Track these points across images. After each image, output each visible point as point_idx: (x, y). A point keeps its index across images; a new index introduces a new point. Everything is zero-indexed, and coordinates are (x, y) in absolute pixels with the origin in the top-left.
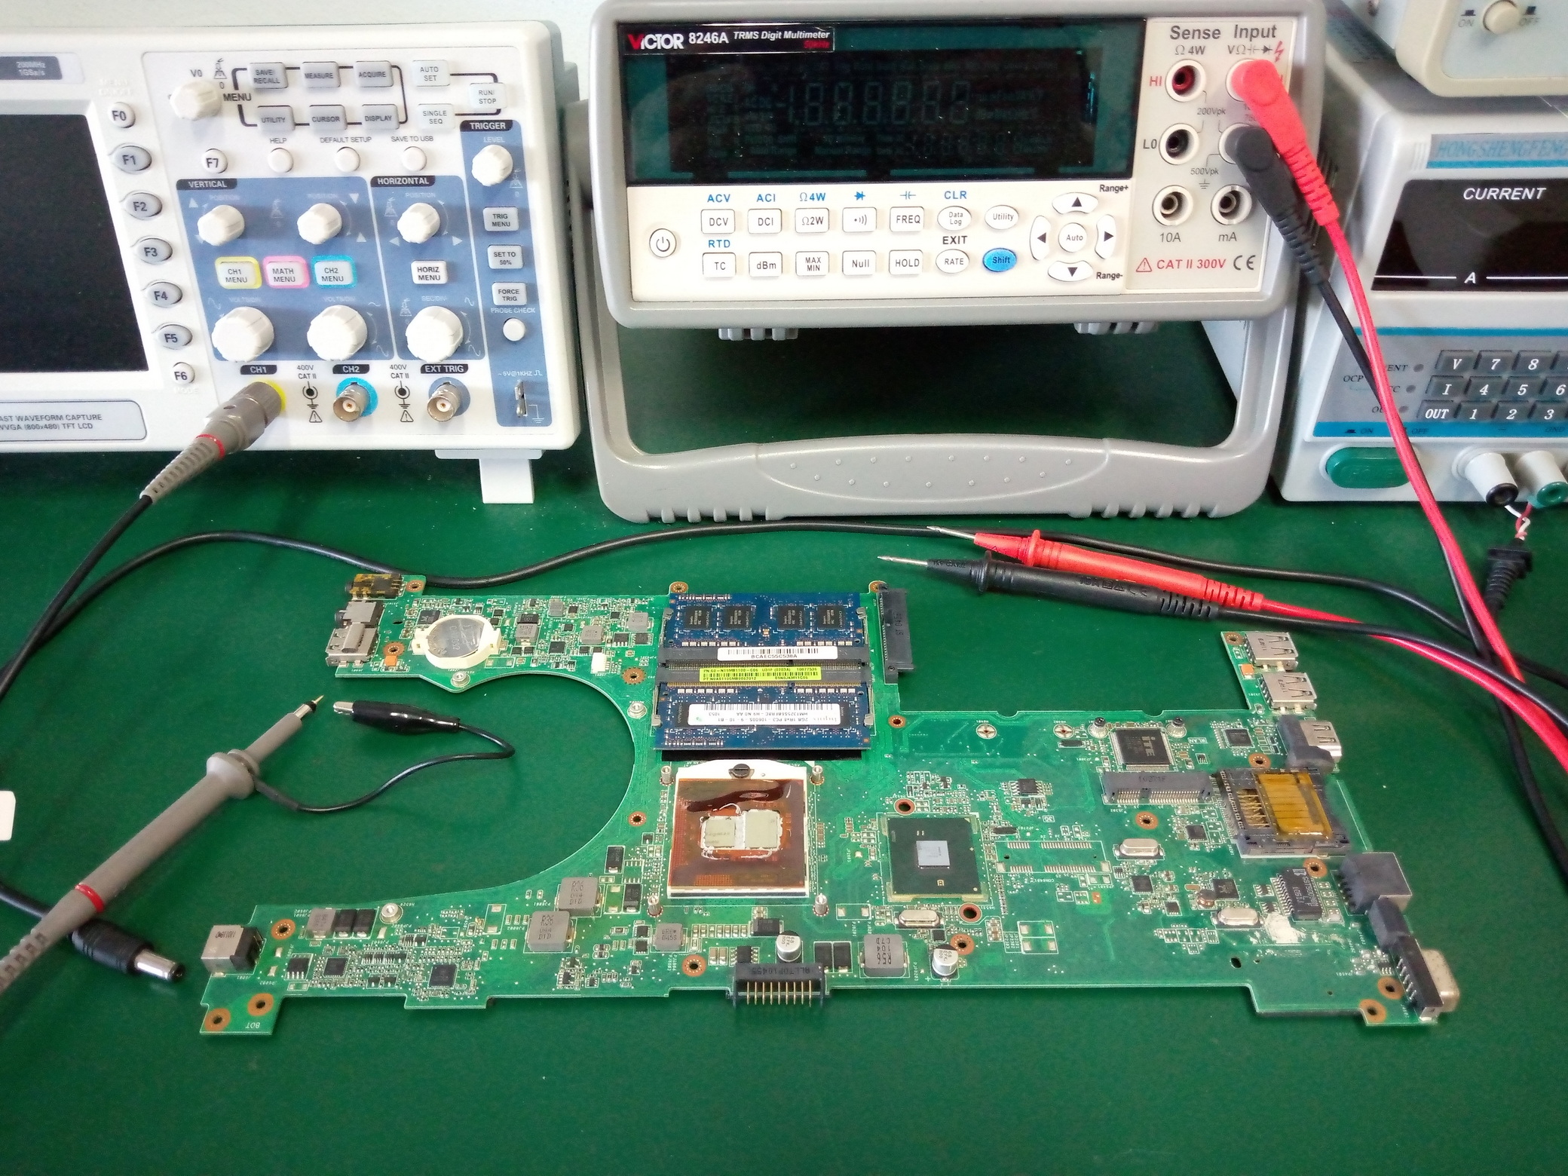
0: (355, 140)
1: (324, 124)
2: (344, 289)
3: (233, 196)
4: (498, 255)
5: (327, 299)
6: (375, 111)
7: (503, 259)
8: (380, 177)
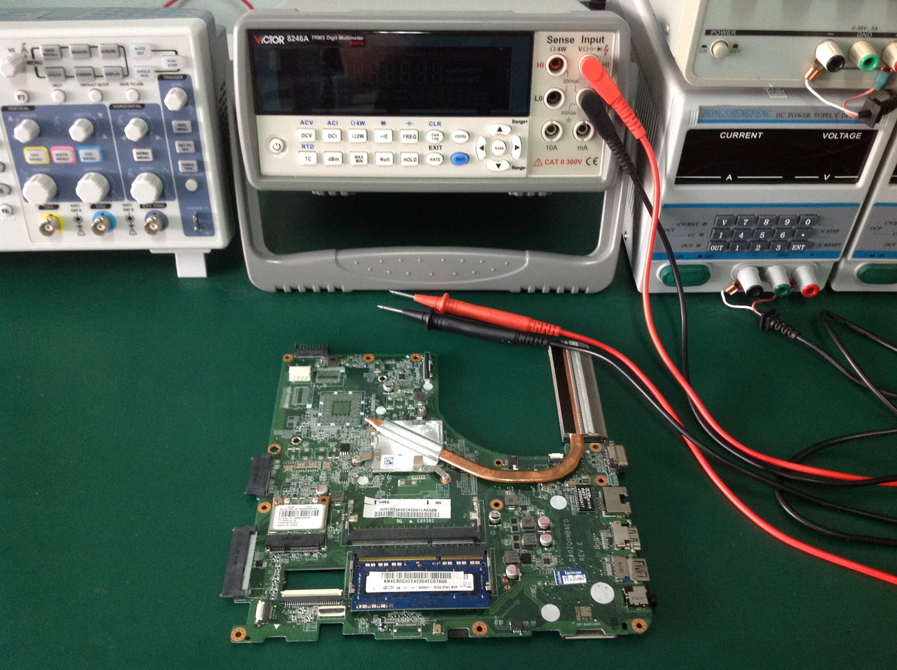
0: (100, 85)
1: (82, 77)
2: (95, 164)
3: (33, 115)
4: (180, 145)
5: (86, 169)
6: (111, 70)
7: (184, 147)
8: (114, 105)
